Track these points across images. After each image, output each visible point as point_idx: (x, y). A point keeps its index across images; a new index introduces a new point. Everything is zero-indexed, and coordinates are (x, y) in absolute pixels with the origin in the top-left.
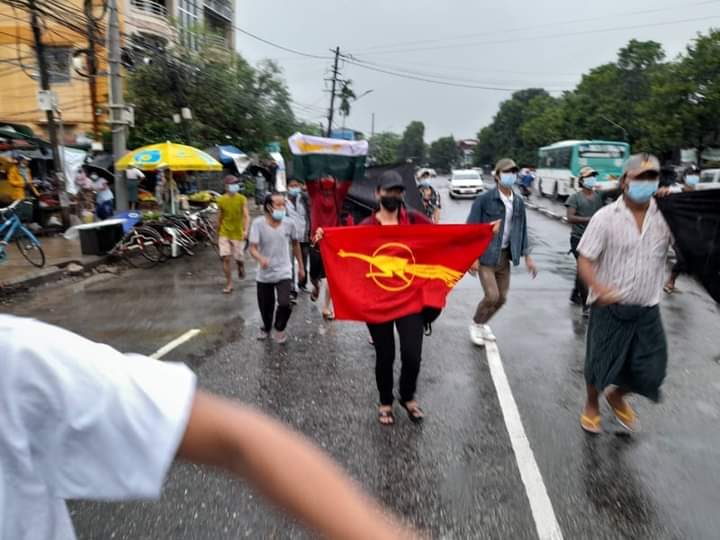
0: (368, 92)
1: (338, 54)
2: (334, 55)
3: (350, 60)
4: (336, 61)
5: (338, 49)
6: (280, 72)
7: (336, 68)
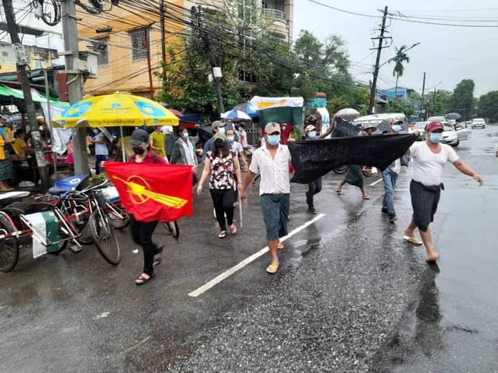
0: (414, 45)
1: (386, 13)
2: (383, 14)
3: (398, 17)
4: (384, 20)
5: (386, 8)
6: (342, 44)
7: (383, 27)
